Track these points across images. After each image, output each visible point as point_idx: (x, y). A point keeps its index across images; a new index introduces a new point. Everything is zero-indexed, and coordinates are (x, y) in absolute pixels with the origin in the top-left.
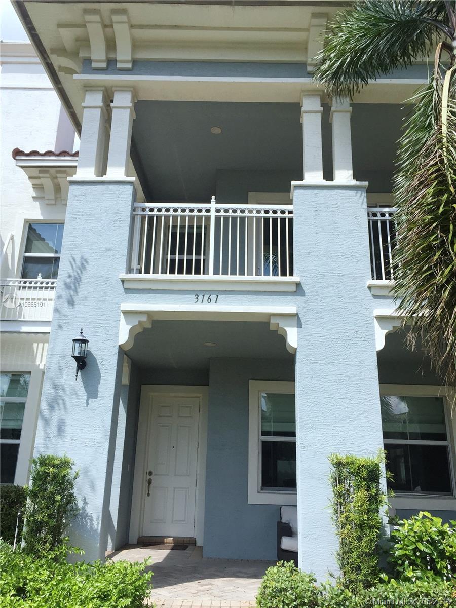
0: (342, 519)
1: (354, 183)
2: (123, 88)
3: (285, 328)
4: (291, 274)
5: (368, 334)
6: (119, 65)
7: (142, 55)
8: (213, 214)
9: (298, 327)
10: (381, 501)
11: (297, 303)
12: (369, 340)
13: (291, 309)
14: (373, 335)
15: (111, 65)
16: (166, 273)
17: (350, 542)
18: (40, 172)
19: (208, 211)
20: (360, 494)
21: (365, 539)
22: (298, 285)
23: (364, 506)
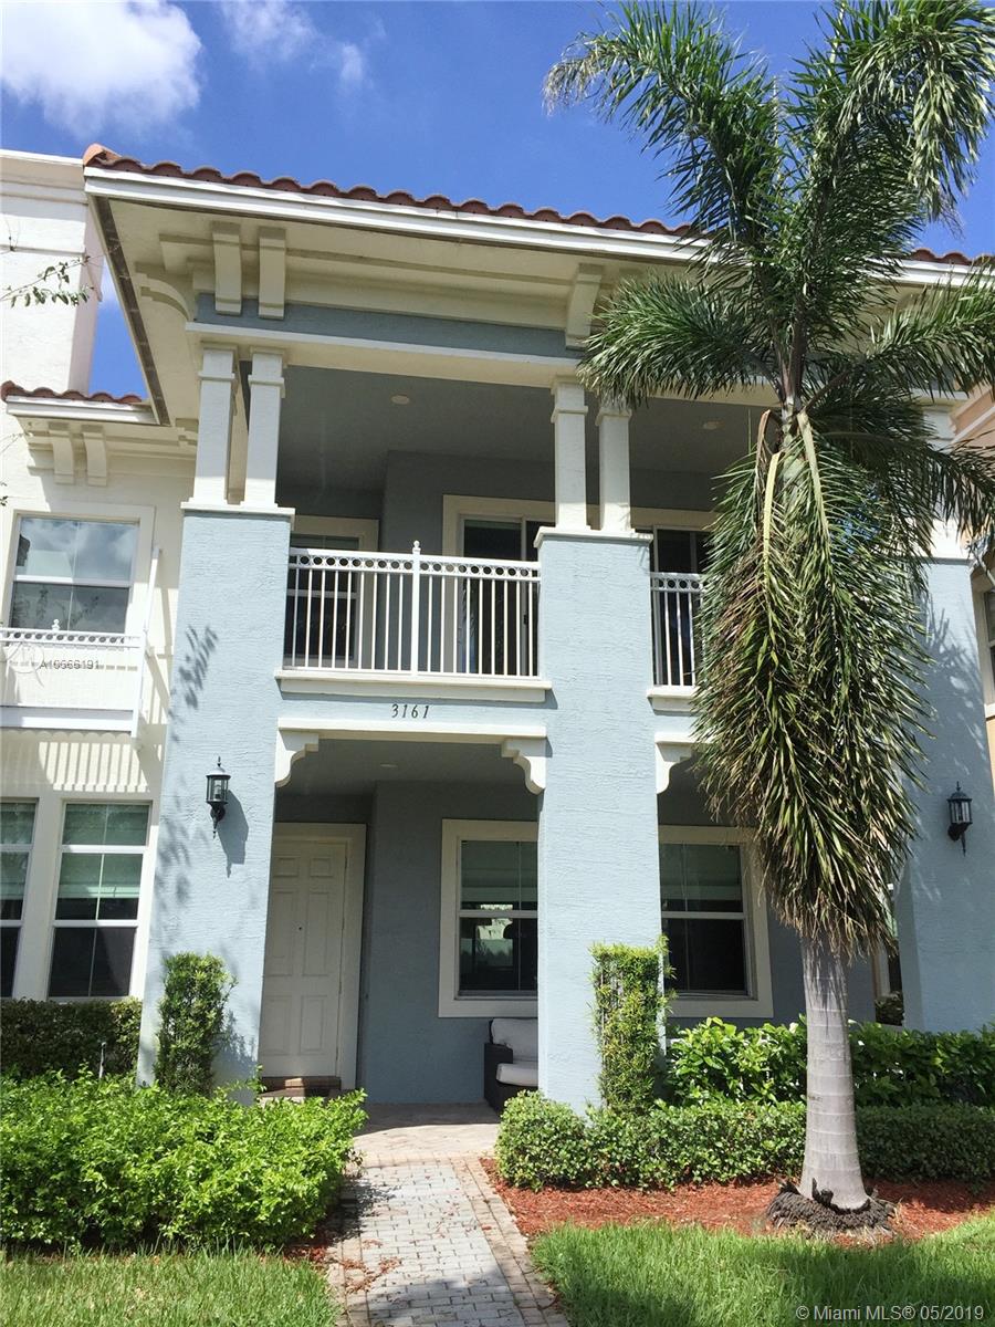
0: (607, 1030)
2: (269, 350)
3: (528, 758)
4: (535, 673)
5: (646, 768)
6: (263, 311)
7: (302, 296)
8: (416, 572)
9: (547, 756)
10: (659, 1005)
11: (547, 720)
12: (647, 776)
13: (536, 730)
14: (654, 770)
15: (249, 309)
16: (343, 667)
17: (617, 1061)
18: (51, 425)
19: (408, 565)
20: (632, 996)
21: (636, 1056)
22: (548, 692)
23: (639, 1012)
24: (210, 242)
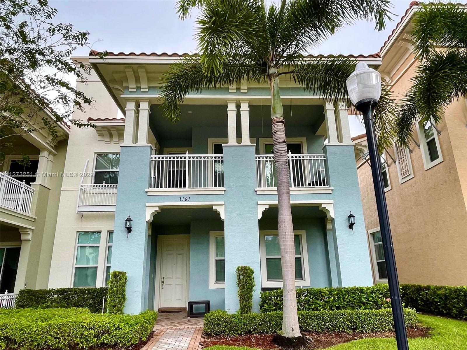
1: (250, 144)
2: (144, 101)
3: (219, 210)
4: (223, 186)
5: (255, 212)
6: (142, 90)
7: (153, 85)
8: (187, 159)
11: (224, 199)
12: (255, 214)
13: (222, 202)
14: (258, 212)
15: (138, 90)
16: (166, 187)
18: (102, 128)
19: (185, 158)
24: (125, 72)
